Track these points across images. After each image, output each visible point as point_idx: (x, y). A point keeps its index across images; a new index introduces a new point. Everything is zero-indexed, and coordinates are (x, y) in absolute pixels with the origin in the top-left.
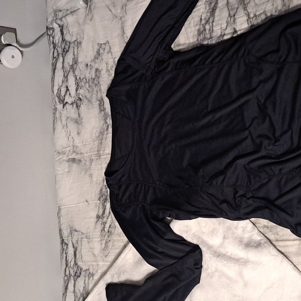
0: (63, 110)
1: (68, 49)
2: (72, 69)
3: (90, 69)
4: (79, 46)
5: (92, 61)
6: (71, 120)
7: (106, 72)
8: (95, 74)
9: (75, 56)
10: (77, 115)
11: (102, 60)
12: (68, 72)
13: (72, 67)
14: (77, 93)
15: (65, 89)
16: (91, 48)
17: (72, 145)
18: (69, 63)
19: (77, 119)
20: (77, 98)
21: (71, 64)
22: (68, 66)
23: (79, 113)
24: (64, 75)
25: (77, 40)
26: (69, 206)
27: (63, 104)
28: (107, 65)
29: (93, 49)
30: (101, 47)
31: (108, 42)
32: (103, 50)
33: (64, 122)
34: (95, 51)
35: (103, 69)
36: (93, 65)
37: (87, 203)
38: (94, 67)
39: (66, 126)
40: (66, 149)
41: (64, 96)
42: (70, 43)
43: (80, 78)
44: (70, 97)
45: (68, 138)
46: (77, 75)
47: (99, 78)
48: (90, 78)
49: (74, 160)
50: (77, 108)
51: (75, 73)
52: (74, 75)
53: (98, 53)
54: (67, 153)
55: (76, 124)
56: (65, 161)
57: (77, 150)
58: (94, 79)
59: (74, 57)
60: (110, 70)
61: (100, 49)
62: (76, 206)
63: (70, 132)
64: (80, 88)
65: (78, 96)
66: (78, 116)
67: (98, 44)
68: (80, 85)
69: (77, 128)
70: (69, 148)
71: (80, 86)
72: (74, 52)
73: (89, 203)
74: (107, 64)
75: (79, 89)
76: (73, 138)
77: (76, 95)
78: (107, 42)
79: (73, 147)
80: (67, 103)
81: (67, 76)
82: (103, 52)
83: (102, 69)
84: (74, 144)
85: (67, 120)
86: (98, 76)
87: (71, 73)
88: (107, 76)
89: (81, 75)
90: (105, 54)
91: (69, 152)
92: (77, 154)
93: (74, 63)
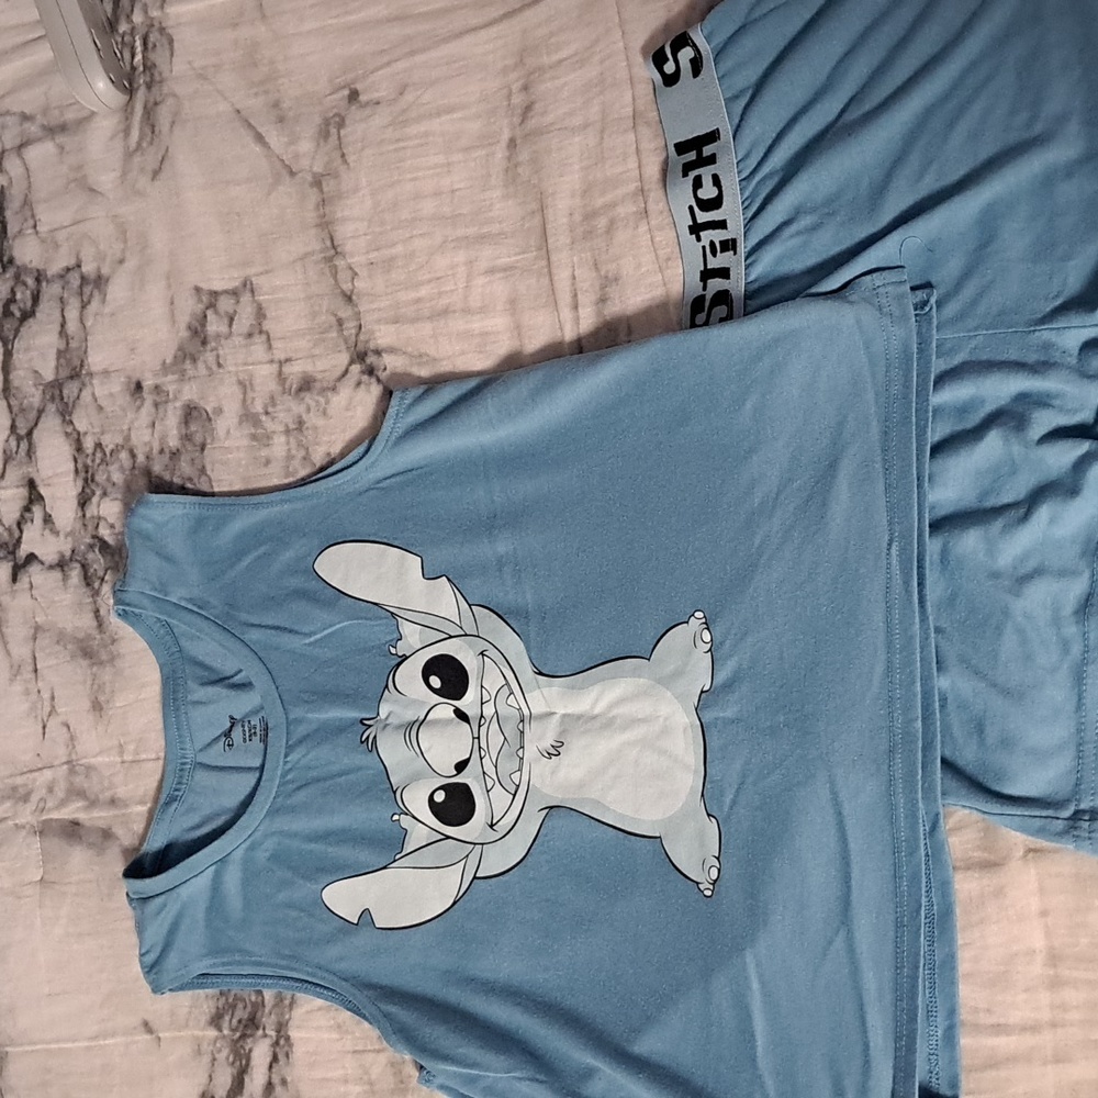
0: (13, 593)
1: (29, 304)
2: (57, 400)
3: (156, 405)
4: (91, 295)
5: (165, 369)
6: (58, 642)
7: (240, 423)
8: (179, 428)
9: (68, 344)
10: (87, 621)
11: (219, 365)
12: (33, 415)
13: (54, 390)
14: (84, 516)
15: (24, 492)
16: (158, 310)
17: (64, 759)
18: (36, 372)
19: (89, 637)
20: (88, 540)
21: (49, 375)
22: (35, 385)
23: (97, 611)
24: (13, 427)
25: (79, 266)
26: (53, 1046)
27: (11, 564)
28: (245, 393)
29: (173, 315)
30: (212, 306)
31: (247, 285)
32: (226, 321)
33: (21, 651)
34: (183, 326)
35: (225, 409)
36: (171, 388)
37: (148, 1037)
38: (176, 398)
39: (31, 668)
40: (34, 780)
41: (15, 527)
42: (38, 280)
43: (99, 445)
44: (47, 532)
45: (44, 727)
46: (86, 433)
47: (203, 449)
48: (155, 451)
49: (72, 830)
50: (88, 585)
51: (71, 422)
52: (69, 430)
53: (198, 333)
54: (35, 798)
55: (85, 663)
56: (24, 833)
57: (93, 786)
58: (175, 454)
59: (62, 347)
60: (264, 418)
61: (205, 316)
62: (88, 1048)
63: (53, 698)
64: (98, 493)
65: (90, 528)
66: (95, 624)
67: (198, 290)
68: (100, 478)
69: (89, 682)
70: (48, 774)
71: (98, 485)
72: (63, 325)
73: (159, 1039)
74: (245, 386)
75: (95, 500)
76: (69, 728)
77: (78, 525)
78: (245, 285)
79: (72, 771)
80: (31, 558)
81: (30, 434)
82: (224, 329)
83: (219, 411)
84: (74, 757)
85: (35, 639)
86: (198, 439)
87: (51, 424)
88: (245, 442)
89: (103, 433)
90: (238, 340)
91: (50, 790)
92: (93, 803)
93: (64, 373)
